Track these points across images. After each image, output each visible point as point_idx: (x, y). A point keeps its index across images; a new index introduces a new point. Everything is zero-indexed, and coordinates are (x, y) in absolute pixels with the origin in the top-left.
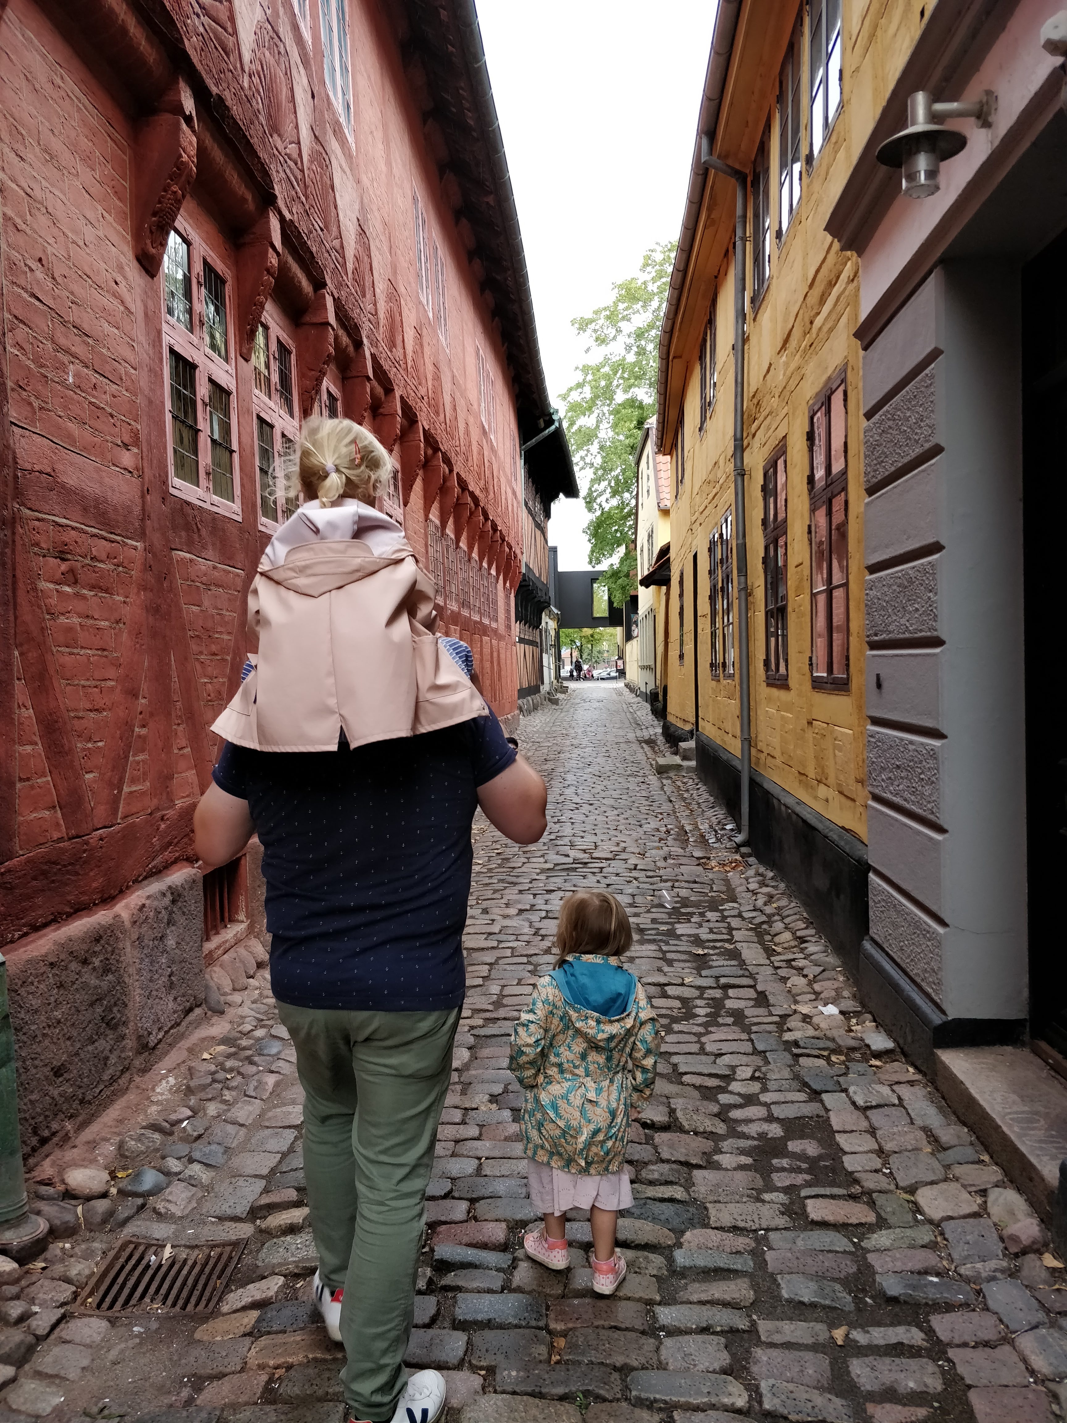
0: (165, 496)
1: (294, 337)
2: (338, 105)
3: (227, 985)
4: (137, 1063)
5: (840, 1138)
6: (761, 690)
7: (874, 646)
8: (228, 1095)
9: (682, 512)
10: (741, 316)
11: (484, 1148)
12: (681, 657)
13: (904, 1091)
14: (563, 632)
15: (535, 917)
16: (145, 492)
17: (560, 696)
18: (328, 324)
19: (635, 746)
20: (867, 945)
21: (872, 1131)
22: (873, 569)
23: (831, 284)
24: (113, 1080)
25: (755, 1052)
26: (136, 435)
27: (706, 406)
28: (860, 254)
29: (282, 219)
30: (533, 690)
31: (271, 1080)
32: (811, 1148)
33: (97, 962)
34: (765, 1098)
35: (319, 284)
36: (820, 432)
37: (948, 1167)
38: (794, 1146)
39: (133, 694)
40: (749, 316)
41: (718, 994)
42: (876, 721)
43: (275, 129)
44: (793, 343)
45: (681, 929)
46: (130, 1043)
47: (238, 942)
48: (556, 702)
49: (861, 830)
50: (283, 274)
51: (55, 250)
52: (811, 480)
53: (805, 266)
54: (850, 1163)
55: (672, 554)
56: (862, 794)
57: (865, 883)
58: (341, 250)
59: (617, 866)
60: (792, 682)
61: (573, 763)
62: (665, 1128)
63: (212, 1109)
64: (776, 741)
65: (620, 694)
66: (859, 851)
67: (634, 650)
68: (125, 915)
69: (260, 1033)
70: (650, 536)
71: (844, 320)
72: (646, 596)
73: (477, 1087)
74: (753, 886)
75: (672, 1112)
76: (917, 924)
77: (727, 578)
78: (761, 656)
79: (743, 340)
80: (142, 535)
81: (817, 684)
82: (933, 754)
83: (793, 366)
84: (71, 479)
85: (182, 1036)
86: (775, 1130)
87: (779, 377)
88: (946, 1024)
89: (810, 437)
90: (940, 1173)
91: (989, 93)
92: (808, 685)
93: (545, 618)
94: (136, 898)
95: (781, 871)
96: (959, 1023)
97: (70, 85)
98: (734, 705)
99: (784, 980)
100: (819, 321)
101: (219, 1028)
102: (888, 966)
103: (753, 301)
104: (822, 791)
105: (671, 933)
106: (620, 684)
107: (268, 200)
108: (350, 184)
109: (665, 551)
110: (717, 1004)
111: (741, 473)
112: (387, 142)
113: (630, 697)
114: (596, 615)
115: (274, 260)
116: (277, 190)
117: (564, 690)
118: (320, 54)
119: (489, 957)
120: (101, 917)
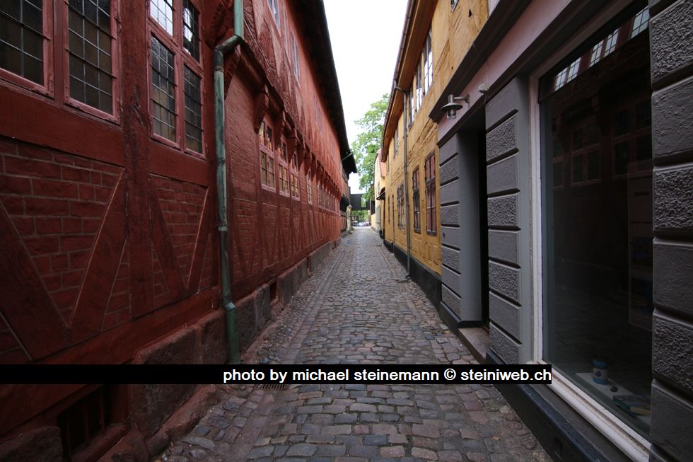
0: (261, 189)
1: (287, 141)
2: (297, 78)
3: (275, 314)
4: (258, 333)
5: (435, 351)
6: (413, 233)
7: (443, 225)
8: (281, 341)
9: (388, 179)
10: (406, 130)
11: (347, 353)
12: (389, 221)
13: (451, 339)
14: (353, 212)
15: (352, 297)
16: (256, 189)
17: (352, 232)
18: (295, 137)
19: (376, 247)
20: (441, 303)
21: (442, 349)
22: (442, 205)
23: (430, 128)
24: (253, 337)
25: (413, 330)
26: (255, 174)
27: (395, 151)
28: (438, 123)
29: (286, 113)
30: (345, 230)
31: (290, 338)
32: (427, 353)
33: (249, 308)
34: (416, 341)
35: (293, 127)
36: (428, 167)
37: (460, 356)
38: (422, 352)
39: (255, 240)
40: (408, 130)
41: (402, 316)
42: (444, 245)
43: (284, 90)
44: (420, 140)
45: (392, 300)
46: (256, 328)
47: (277, 303)
48: (351, 233)
49: (440, 273)
50: (286, 128)
51: (239, 133)
52: (426, 178)
53: (423, 121)
54: (437, 356)
55: (386, 191)
56: (440, 263)
57: (441, 286)
58: (298, 117)
59: (373, 282)
60: (421, 232)
61: (358, 253)
62: (391, 348)
63: (278, 345)
64: (417, 248)
65: (369, 230)
66: (439, 278)
67: (374, 217)
68: (255, 296)
69: (285, 326)
70: (379, 185)
71: (433, 139)
72: (377, 203)
73: (343, 339)
74: (411, 288)
75: (393, 345)
76: (454, 297)
77: (403, 200)
78: (413, 224)
79: (406, 137)
80: (256, 200)
81: (428, 233)
82: (457, 254)
83: (420, 147)
84: (243, 189)
85: (266, 327)
86: (418, 349)
87: (416, 149)
88: (461, 322)
89: (425, 167)
90: (459, 357)
91: (468, 95)
92: (425, 233)
93: (348, 209)
94: (256, 292)
95: (419, 284)
96: (464, 322)
97: (241, 91)
98: (405, 236)
99: (419, 312)
100: (427, 137)
101: (275, 325)
102: (447, 308)
103: (409, 126)
104: (430, 262)
105: (390, 301)
106: (369, 227)
107: (283, 108)
108: (300, 97)
109: (383, 190)
110: (403, 319)
111: (406, 173)
112: (307, 83)
113: (373, 232)
114: (362, 206)
115: (284, 124)
116: (285, 106)
117: (353, 229)
118: (293, 65)
119: (341, 308)
120: (249, 297)
